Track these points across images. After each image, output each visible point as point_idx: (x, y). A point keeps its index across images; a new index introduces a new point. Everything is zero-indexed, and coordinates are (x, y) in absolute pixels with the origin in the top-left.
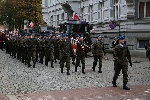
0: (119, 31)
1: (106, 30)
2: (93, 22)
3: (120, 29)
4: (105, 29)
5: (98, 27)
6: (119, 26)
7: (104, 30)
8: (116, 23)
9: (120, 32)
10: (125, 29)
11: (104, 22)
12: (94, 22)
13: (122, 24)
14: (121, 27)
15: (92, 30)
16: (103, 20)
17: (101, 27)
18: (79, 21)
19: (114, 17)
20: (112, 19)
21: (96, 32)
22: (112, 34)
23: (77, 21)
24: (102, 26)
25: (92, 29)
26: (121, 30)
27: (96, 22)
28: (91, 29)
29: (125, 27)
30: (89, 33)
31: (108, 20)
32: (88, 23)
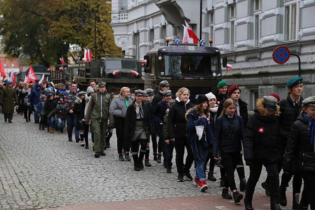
0: (297, 68)
1: (268, 66)
2: (235, 45)
3: (300, 63)
4: (265, 63)
5: (248, 60)
6: (298, 55)
7: (262, 67)
8: (290, 49)
9: (300, 72)
10: (312, 63)
11: (263, 46)
12: (239, 46)
13: (305, 50)
14: (303, 59)
15: (228, 67)
16: (260, 41)
17: (256, 58)
18: (193, 47)
19: (286, 34)
20: (281, 38)
21: (243, 73)
22: (283, 77)
23: (189, 47)
24: (258, 56)
25: (228, 65)
26: (303, 67)
27: (244, 46)
28: (225, 66)
29: (312, 59)
30: (220, 75)
31: (272, 41)
32: (217, 51)
